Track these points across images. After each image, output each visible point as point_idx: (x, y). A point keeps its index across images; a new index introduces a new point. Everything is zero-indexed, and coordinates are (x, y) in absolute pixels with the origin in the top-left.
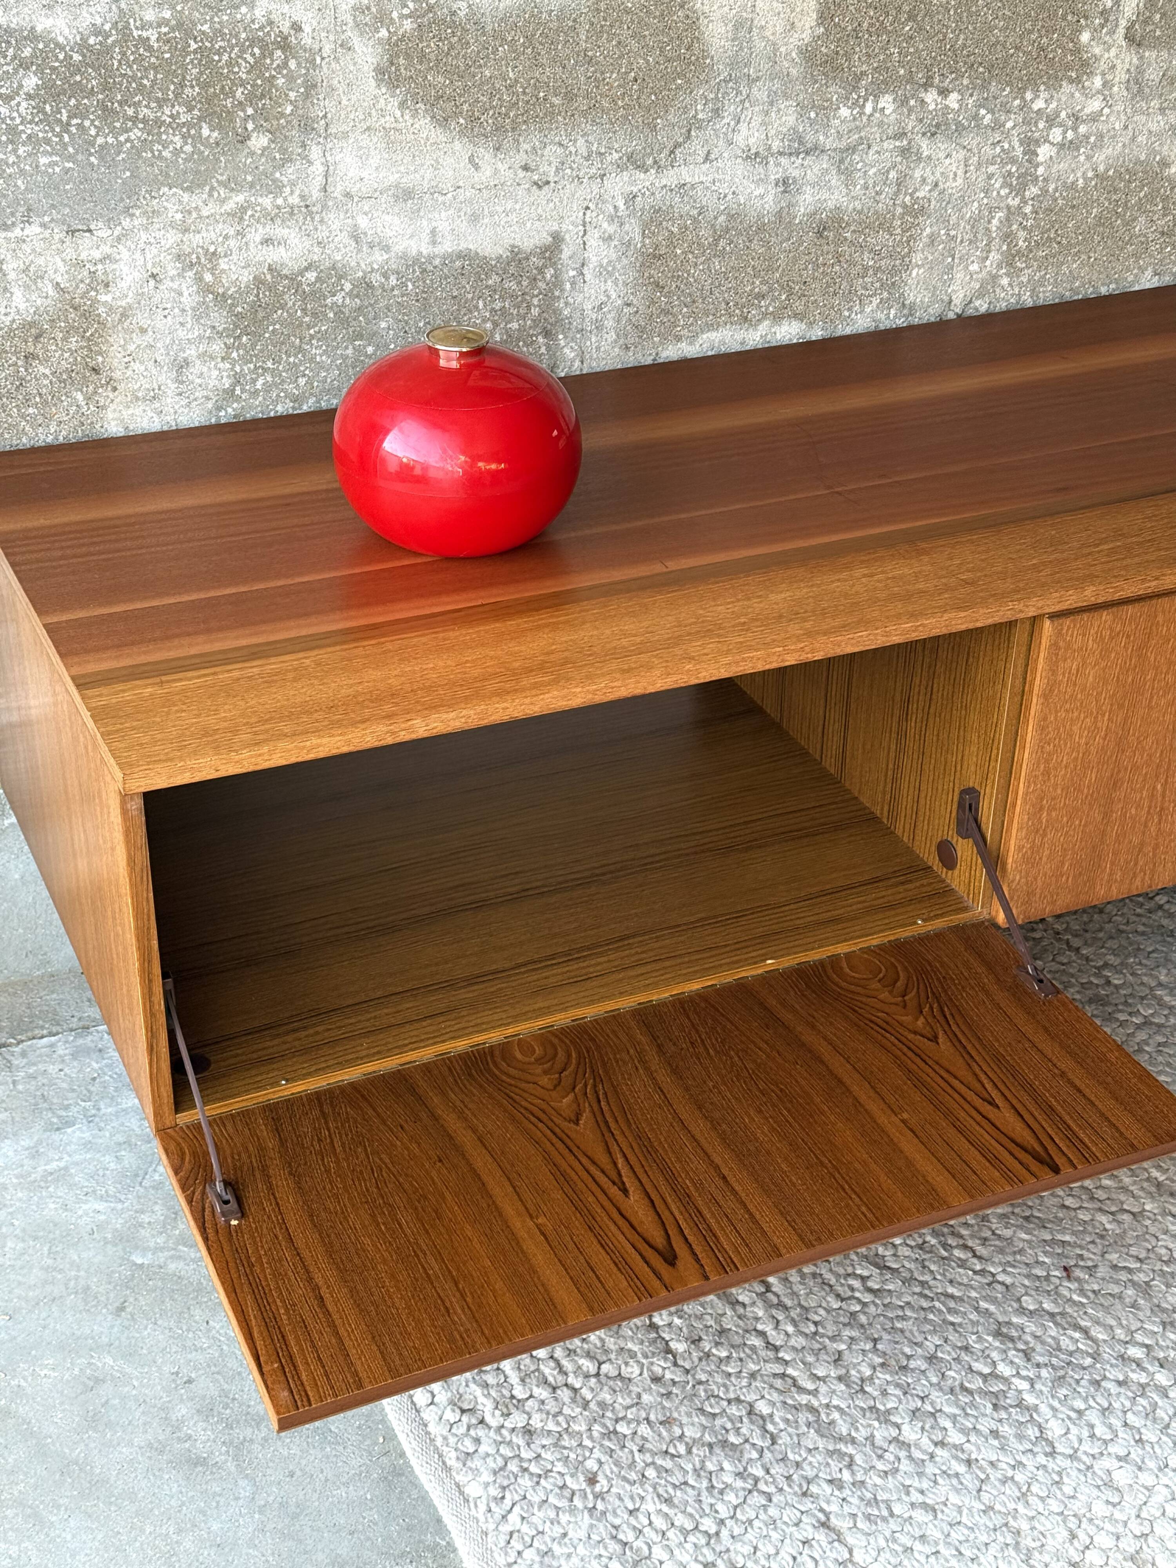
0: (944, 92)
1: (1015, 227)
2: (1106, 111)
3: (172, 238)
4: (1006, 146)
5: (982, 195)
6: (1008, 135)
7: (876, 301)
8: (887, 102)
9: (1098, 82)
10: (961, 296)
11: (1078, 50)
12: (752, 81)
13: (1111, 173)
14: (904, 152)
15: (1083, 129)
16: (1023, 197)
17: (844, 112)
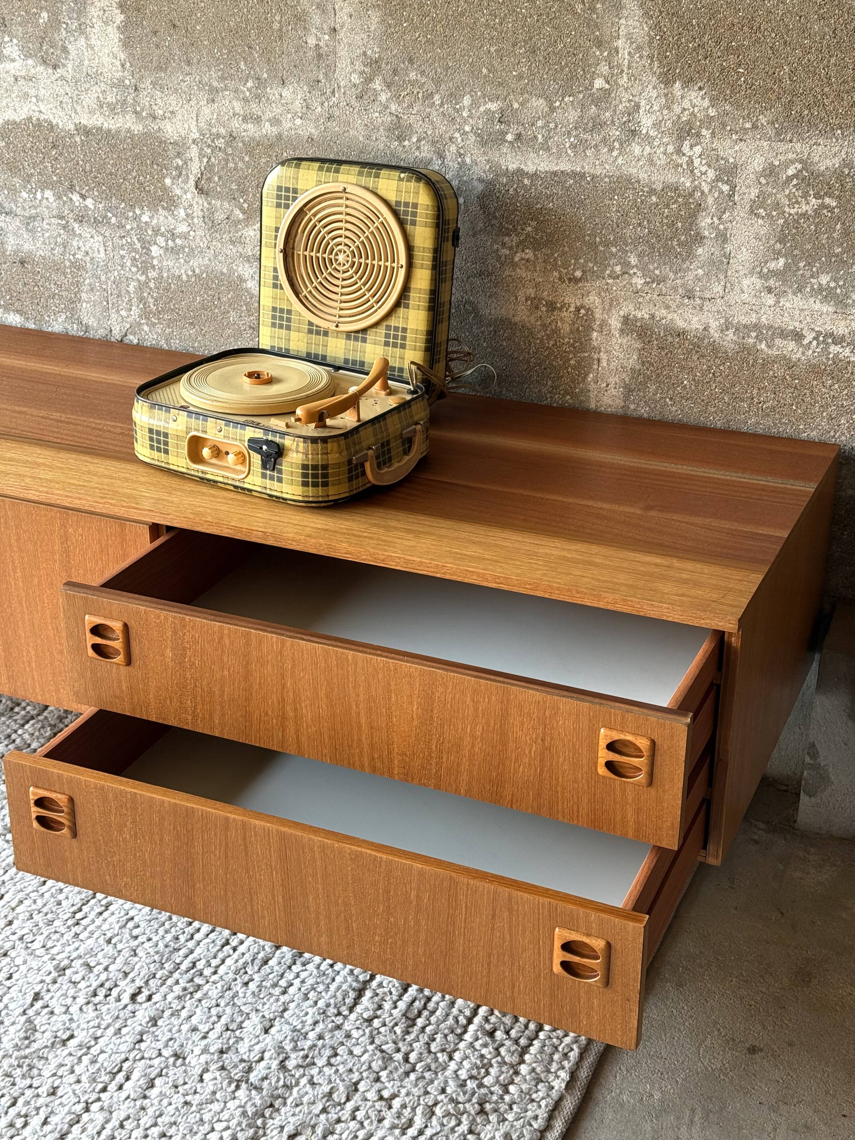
0: (83, 197)
1: (145, 294)
2: (192, 233)
4: (129, 240)
5: (120, 268)
6: (128, 233)
7: (64, 316)
8: (49, 194)
10: (118, 329)
11: (165, 189)
13: (204, 275)
14: (64, 227)
15: (178, 241)
16: (147, 276)
17: (24, 195)
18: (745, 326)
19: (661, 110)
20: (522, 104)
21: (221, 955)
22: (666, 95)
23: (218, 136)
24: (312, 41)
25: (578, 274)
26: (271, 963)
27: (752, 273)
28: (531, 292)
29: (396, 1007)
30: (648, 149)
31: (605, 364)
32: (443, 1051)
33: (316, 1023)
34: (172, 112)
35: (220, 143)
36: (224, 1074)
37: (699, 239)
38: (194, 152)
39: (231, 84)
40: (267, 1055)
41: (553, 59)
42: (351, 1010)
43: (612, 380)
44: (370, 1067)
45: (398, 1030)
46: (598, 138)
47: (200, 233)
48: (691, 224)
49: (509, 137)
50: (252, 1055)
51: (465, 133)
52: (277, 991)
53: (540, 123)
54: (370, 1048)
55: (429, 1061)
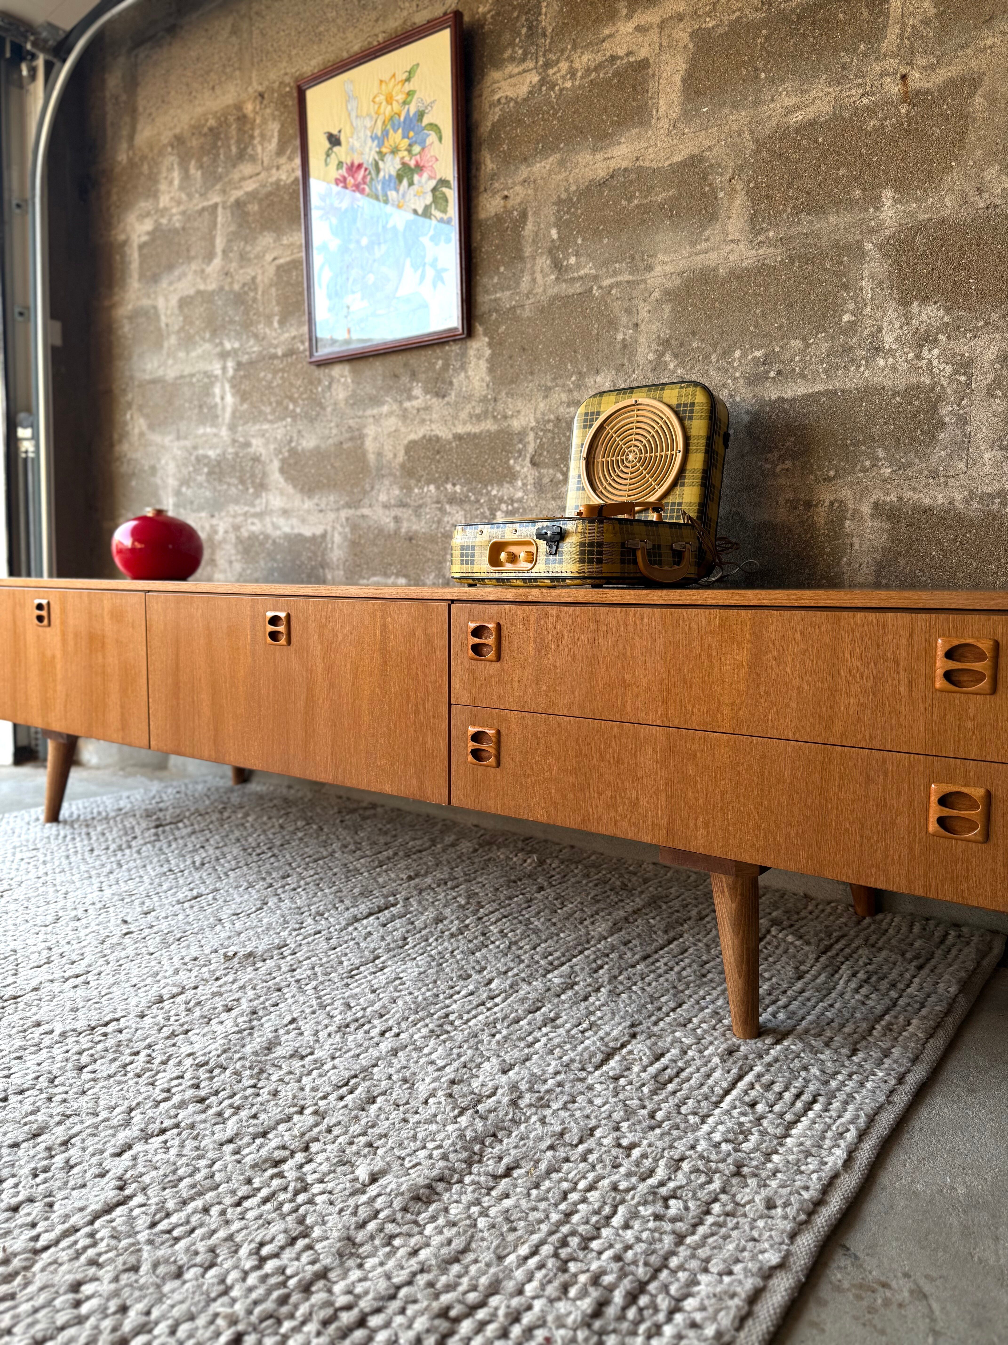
0: (454, 485)
3: (231, 520)
6: (482, 505)
8: (432, 487)
9: (520, 483)
11: (510, 468)
12: (383, 476)
14: (440, 509)
15: (516, 505)
17: (416, 491)
18: (989, 495)
19: (901, 327)
20: (782, 347)
21: (474, 1012)
22: (905, 314)
23: (549, 421)
24: (620, 337)
25: (832, 473)
26: (521, 1023)
27: (992, 447)
28: (790, 496)
29: (645, 1071)
30: (891, 360)
31: (857, 547)
32: (695, 1114)
33: (557, 1073)
34: (519, 412)
35: (550, 426)
36: (450, 1100)
37: (941, 425)
38: (531, 436)
39: (560, 382)
40: (500, 1092)
41: (808, 307)
42: (597, 1067)
43: (864, 561)
44: (610, 1116)
45: (645, 1090)
46: (846, 360)
47: (531, 496)
48: (932, 414)
49: (772, 374)
50: (485, 1089)
51: (736, 378)
52: (522, 1044)
53: (797, 359)
54: (612, 1100)
55: (678, 1120)
